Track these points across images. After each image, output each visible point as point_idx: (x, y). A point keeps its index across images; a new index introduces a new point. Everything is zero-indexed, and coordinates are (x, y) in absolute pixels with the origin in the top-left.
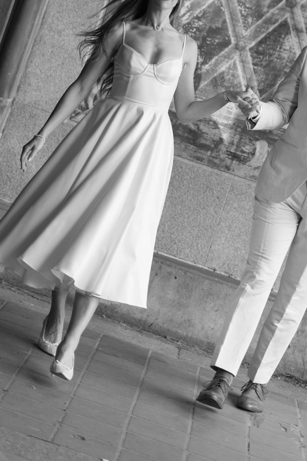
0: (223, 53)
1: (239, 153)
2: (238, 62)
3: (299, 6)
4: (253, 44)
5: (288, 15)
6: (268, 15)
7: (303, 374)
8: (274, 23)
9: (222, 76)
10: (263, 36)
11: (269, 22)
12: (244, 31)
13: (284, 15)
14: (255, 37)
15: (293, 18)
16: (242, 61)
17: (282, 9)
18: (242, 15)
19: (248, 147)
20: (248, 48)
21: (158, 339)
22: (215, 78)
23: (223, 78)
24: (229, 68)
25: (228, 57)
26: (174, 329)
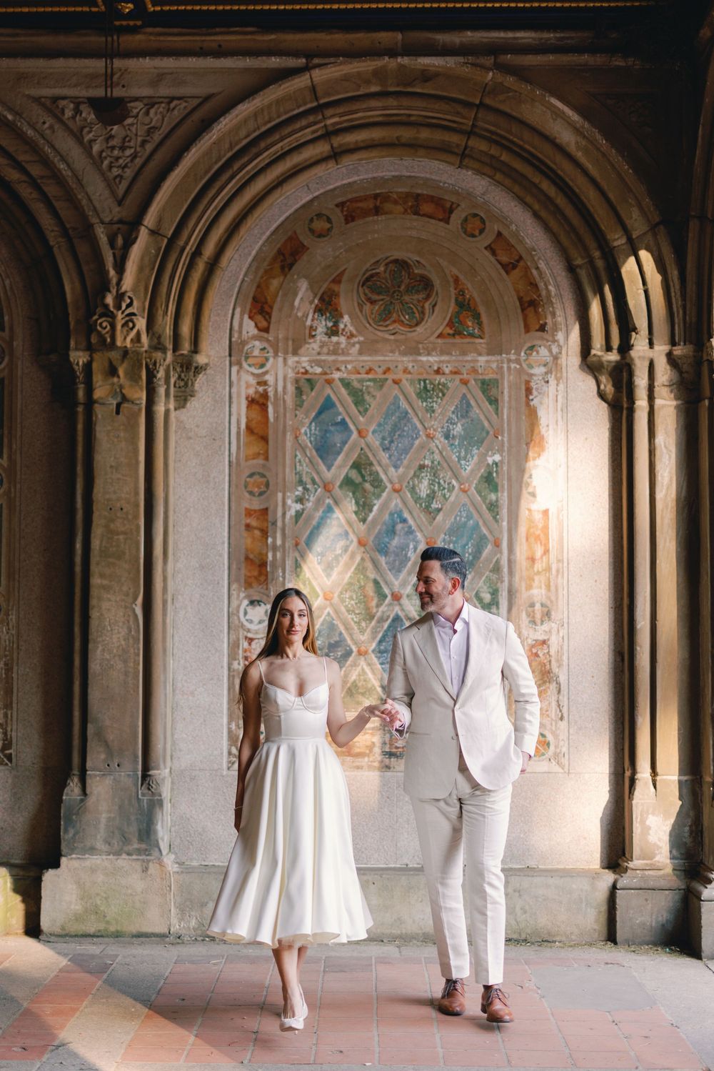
0: (349, 663)
1: (394, 750)
2: (365, 667)
3: (405, 597)
4: (374, 645)
5: (397, 609)
6: (379, 614)
7: (520, 934)
8: (387, 620)
9: (355, 684)
10: (380, 635)
11: (381, 620)
12: (361, 637)
13: (393, 610)
14: (374, 638)
15: (403, 610)
16: (369, 665)
17: (390, 605)
18: (356, 622)
19: (400, 742)
20: (370, 651)
21: (376, 945)
22: (349, 689)
23: (356, 686)
24: (359, 675)
25: (355, 665)
26: (388, 931)
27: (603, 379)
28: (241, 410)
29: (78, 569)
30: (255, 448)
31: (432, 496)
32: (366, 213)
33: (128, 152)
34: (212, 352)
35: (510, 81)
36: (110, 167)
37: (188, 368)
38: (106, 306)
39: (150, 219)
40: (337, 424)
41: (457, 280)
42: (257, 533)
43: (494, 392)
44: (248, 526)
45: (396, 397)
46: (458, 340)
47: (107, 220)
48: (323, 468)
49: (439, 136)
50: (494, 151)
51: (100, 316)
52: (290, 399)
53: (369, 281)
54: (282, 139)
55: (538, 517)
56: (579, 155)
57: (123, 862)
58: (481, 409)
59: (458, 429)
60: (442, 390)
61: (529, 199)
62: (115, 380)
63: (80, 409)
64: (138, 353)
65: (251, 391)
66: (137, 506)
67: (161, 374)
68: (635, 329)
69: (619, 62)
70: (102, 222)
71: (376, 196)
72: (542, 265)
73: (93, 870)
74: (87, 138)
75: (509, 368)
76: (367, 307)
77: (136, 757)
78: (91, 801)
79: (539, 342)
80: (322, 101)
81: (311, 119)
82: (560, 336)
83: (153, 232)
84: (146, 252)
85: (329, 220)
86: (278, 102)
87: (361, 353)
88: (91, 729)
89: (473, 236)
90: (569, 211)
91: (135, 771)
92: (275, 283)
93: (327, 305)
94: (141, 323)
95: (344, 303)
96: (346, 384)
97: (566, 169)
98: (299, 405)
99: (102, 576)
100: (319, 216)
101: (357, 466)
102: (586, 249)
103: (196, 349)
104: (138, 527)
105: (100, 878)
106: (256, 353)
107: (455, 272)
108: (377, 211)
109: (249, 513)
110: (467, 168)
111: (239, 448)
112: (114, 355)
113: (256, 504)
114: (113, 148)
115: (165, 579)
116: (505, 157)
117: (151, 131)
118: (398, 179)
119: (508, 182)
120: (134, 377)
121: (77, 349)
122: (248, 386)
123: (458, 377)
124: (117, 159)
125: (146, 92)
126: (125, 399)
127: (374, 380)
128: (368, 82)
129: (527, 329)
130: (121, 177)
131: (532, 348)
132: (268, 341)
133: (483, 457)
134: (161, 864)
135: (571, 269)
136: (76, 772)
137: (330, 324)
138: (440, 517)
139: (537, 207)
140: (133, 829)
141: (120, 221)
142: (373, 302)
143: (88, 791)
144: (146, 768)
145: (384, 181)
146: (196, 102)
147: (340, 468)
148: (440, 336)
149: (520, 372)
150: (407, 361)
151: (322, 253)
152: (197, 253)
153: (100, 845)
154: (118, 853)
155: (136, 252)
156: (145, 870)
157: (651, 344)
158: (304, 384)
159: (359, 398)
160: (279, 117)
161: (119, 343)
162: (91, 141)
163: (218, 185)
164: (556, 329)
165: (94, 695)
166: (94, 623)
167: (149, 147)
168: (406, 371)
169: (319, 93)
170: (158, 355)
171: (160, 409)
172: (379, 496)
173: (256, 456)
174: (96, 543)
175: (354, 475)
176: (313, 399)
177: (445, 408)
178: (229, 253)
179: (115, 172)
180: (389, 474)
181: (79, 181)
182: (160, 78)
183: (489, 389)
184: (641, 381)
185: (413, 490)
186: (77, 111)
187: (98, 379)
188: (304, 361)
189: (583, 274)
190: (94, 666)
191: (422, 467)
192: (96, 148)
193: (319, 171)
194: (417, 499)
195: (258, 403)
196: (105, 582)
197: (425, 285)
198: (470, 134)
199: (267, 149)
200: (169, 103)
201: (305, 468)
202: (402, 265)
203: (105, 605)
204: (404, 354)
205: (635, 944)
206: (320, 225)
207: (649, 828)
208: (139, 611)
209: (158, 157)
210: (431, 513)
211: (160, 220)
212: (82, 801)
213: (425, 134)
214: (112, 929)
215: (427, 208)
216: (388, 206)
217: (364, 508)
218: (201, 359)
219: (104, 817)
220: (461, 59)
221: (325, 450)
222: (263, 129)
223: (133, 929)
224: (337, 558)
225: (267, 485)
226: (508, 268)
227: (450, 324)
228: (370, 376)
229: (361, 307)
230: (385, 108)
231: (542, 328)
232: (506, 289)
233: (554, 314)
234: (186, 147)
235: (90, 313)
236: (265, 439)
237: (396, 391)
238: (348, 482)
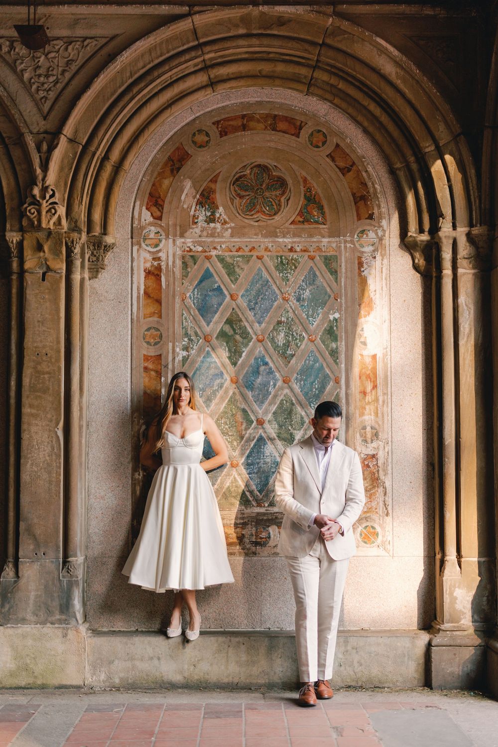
0: (224, 473)
1: (259, 540)
2: (236, 476)
3: (267, 422)
4: (243, 460)
5: (261, 431)
6: (247, 435)
7: (357, 681)
8: (253, 440)
10: (248, 451)
11: (249, 440)
12: (233, 453)
13: (258, 432)
14: (242, 454)
15: (265, 432)
16: (239, 474)
17: (255, 428)
18: (229, 442)
19: (263, 534)
20: (240, 464)
21: (245, 692)
22: (224, 493)
23: (230, 491)
24: (232, 482)
25: (228, 475)
26: (255, 681)
27: (417, 255)
28: (140, 279)
29: (13, 401)
30: (151, 309)
31: (287, 345)
32: (236, 129)
33: (51, 79)
34: (117, 234)
35: (345, 25)
36: (38, 90)
37: (99, 247)
38: (34, 197)
39: (68, 130)
40: (214, 290)
41: (305, 180)
42: (153, 373)
43: (334, 265)
44: (146, 369)
45: (259, 269)
46: (306, 226)
47: (35, 131)
48: (203, 323)
49: (291, 69)
50: (333, 81)
51: (30, 205)
52: (178, 271)
53: (238, 181)
54: (171, 69)
55: (368, 360)
56: (399, 82)
57: (48, 629)
58: (324, 278)
59: (307, 294)
60: (294, 264)
61: (360, 118)
62: (42, 254)
63: (14, 277)
64: (59, 234)
65: (148, 265)
66: (59, 351)
67: (77, 250)
68: (442, 215)
69: (428, 11)
70: (32, 133)
71: (243, 116)
72: (370, 169)
73: (24, 636)
74: (19, 68)
75: (346, 247)
76: (237, 201)
77: (58, 547)
78: (22, 582)
79: (368, 228)
80: (201, 41)
81: (193, 54)
82: (384, 223)
83: (71, 141)
84: (65, 156)
85: (207, 135)
86: (168, 41)
87: (232, 236)
88: (22, 526)
89: (318, 147)
90: (391, 127)
91: (58, 558)
92: (166, 182)
93: (206, 199)
94: (62, 210)
95: (219, 198)
96: (221, 259)
97: (388, 94)
98: (185, 275)
99: (31, 406)
100: (200, 131)
101: (229, 322)
102: (404, 156)
103: (105, 231)
104: (59, 368)
105: (30, 642)
106: (152, 235)
107: (304, 174)
108: (244, 128)
109: (147, 358)
110: (313, 94)
111: (138, 308)
112: (41, 235)
113: (152, 352)
114: (40, 76)
115: (81, 409)
116: (342, 85)
117: (68, 63)
118: (260, 103)
119: (344, 105)
120: (56, 252)
121: (11, 230)
122: (146, 261)
123: (307, 254)
124: (43, 84)
125: (65, 33)
126: (49, 269)
127: (243, 257)
128: (237, 26)
129: (359, 218)
130: (46, 98)
131: (363, 232)
132: (161, 226)
133: (326, 314)
134: (77, 631)
135: (392, 172)
136: (11, 559)
137: (209, 214)
138: (293, 361)
139: (366, 124)
140: (56, 603)
141: (46, 132)
142: (241, 197)
143: (20, 574)
144: (66, 556)
145: (249, 105)
146: (104, 41)
147: (217, 324)
148: (293, 223)
149: (354, 250)
150: (268, 242)
151: (202, 160)
152: (106, 158)
153: (29, 616)
154: (44, 623)
155: (57, 154)
156: (65, 636)
157: (454, 227)
158: (189, 259)
159: (231, 270)
160: (168, 52)
161: (44, 225)
162: (22, 71)
163: (121, 104)
164: (381, 217)
165: (25, 499)
166: (25, 443)
167: (68, 75)
168: (266, 249)
169: (199, 34)
170: (75, 235)
171: (77, 277)
172: (246, 345)
173: (152, 314)
174: (26, 381)
175: (227, 329)
176: (196, 271)
177: (297, 278)
178: (130, 158)
179: (42, 94)
180: (255, 328)
181: (13, 101)
182: (75, 22)
183: (330, 263)
184: (447, 255)
185: (273, 340)
186: (12, 47)
187: (28, 253)
188: (189, 242)
189: (402, 175)
190: (25, 477)
191: (279, 323)
192: (26, 76)
193: (199, 96)
194: (276, 347)
195: (154, 274)
196: (34, 411)
197: (282, 184)
198: (314, 68)
199: (159, 77)
200: (83, 41)
201: (189, 324)
202: (264, 168)
203: (33, 429)
204: (265, 236)
205: (447, 689)
206: (201, 138)
207: (456, 598)
208: (60, 434)
209: (75, 82)
210: (287, 358)
211: (76, 132)
212: (15, 582)
213: (280, 68)
214: (39, 682)
215: (282, 126)
216: (252, 124)
217: (234, 355)
218: (109, 240)
219: (32, 595)
220: (308, 8)
221: (205, 310)
222: (157, 62)
223: (56, 682)
224: (214, 393)
225: (161, 337)
226: (344, 171)
227: (301, 214)
228: (240, 253)
229: (232, 200)
230: (250, 46)
231: (371, 217)
232: (343, 187)
233: (379, 206)
234: (96, 75)
235: (22, 203)
236: (159, 302)
237: (259, 265)
238: (222, 335)
